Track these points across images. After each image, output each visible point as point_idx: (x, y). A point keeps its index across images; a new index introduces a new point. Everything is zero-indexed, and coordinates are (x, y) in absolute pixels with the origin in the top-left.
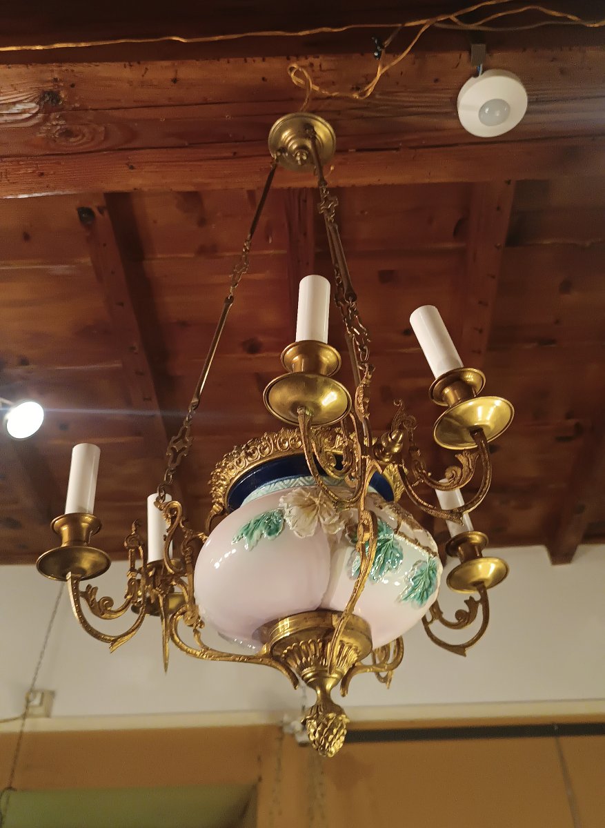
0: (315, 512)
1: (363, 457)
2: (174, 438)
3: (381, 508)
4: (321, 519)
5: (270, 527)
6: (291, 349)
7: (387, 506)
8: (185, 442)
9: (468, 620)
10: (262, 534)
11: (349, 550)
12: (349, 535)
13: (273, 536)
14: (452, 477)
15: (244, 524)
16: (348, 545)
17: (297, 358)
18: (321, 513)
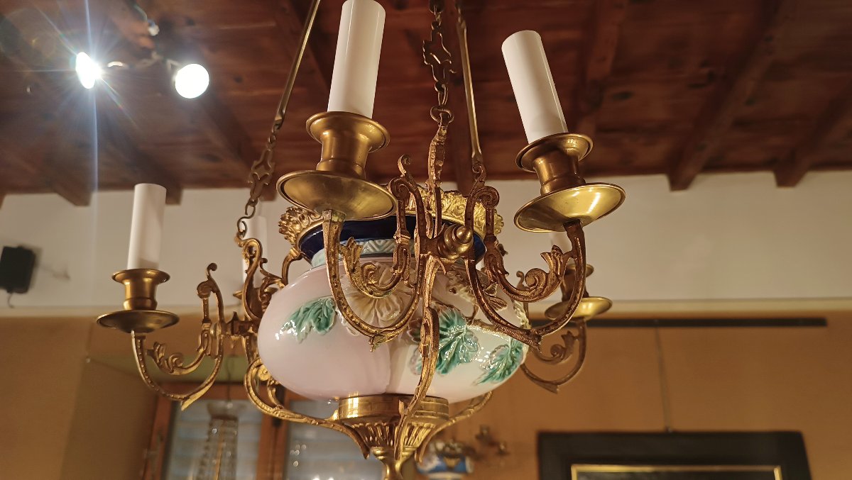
0: (372, 303)
1: (422, 255)
2: (256, 163)
3: (455, 292)
4: (378, 314)
5: (320, 319)
6: (318, 121)
7: (464, 289)
8: (267, 168)
9: (564, 356)
10: (311, 327)
11: (413, 347)
12: (411, 333)
13: (323, 332)
14: (534, 285)
15: (294, 311)
16: (411, 343)
17: (327, 134)
18: (378, 307)
